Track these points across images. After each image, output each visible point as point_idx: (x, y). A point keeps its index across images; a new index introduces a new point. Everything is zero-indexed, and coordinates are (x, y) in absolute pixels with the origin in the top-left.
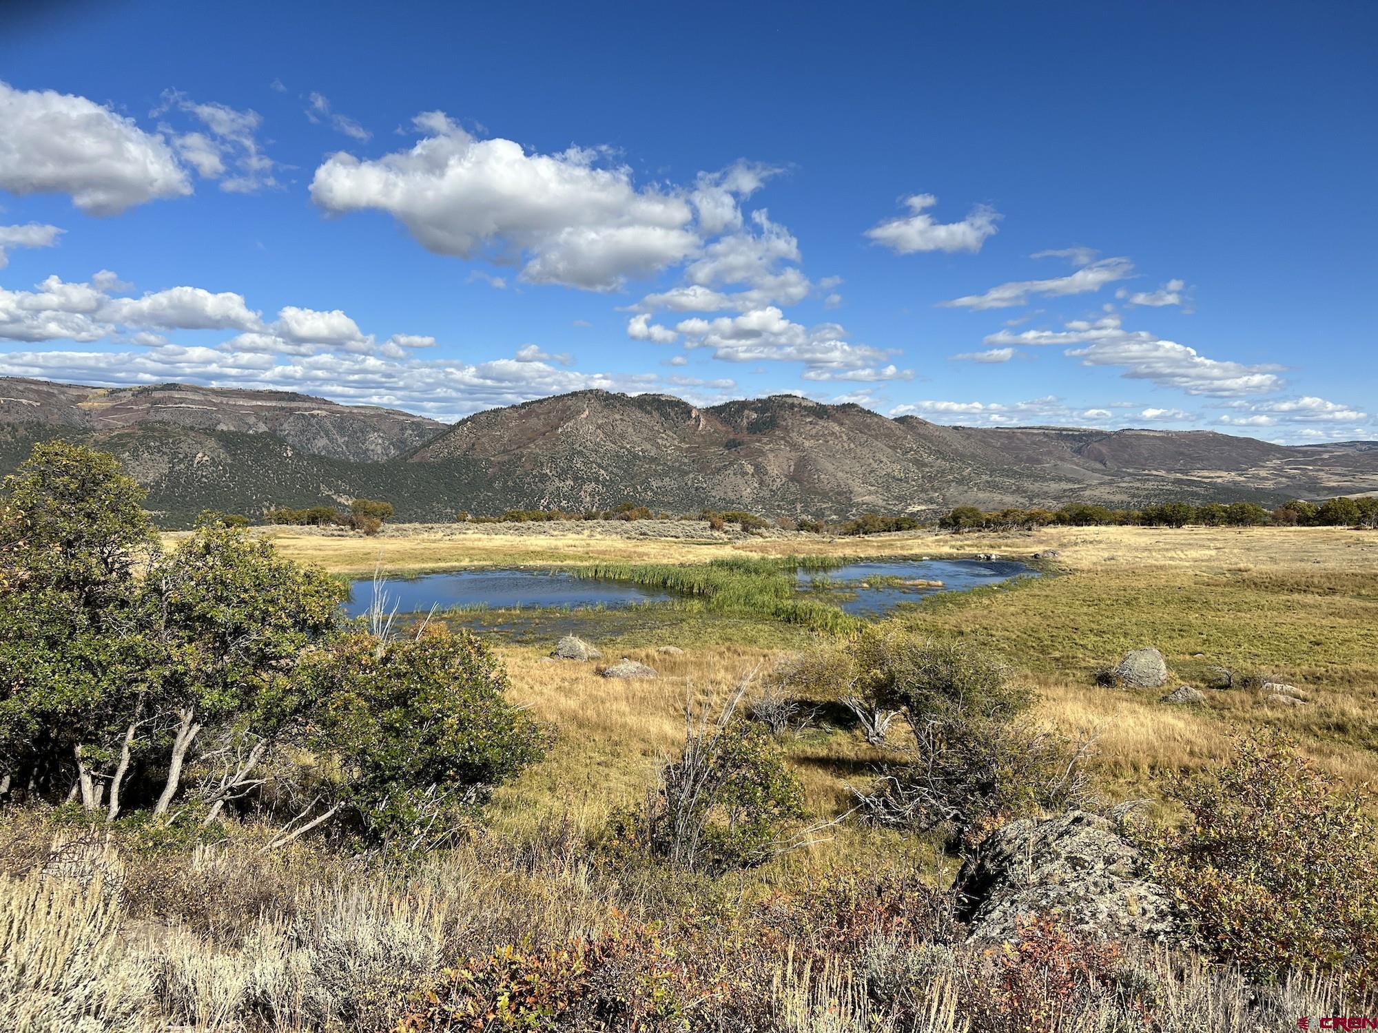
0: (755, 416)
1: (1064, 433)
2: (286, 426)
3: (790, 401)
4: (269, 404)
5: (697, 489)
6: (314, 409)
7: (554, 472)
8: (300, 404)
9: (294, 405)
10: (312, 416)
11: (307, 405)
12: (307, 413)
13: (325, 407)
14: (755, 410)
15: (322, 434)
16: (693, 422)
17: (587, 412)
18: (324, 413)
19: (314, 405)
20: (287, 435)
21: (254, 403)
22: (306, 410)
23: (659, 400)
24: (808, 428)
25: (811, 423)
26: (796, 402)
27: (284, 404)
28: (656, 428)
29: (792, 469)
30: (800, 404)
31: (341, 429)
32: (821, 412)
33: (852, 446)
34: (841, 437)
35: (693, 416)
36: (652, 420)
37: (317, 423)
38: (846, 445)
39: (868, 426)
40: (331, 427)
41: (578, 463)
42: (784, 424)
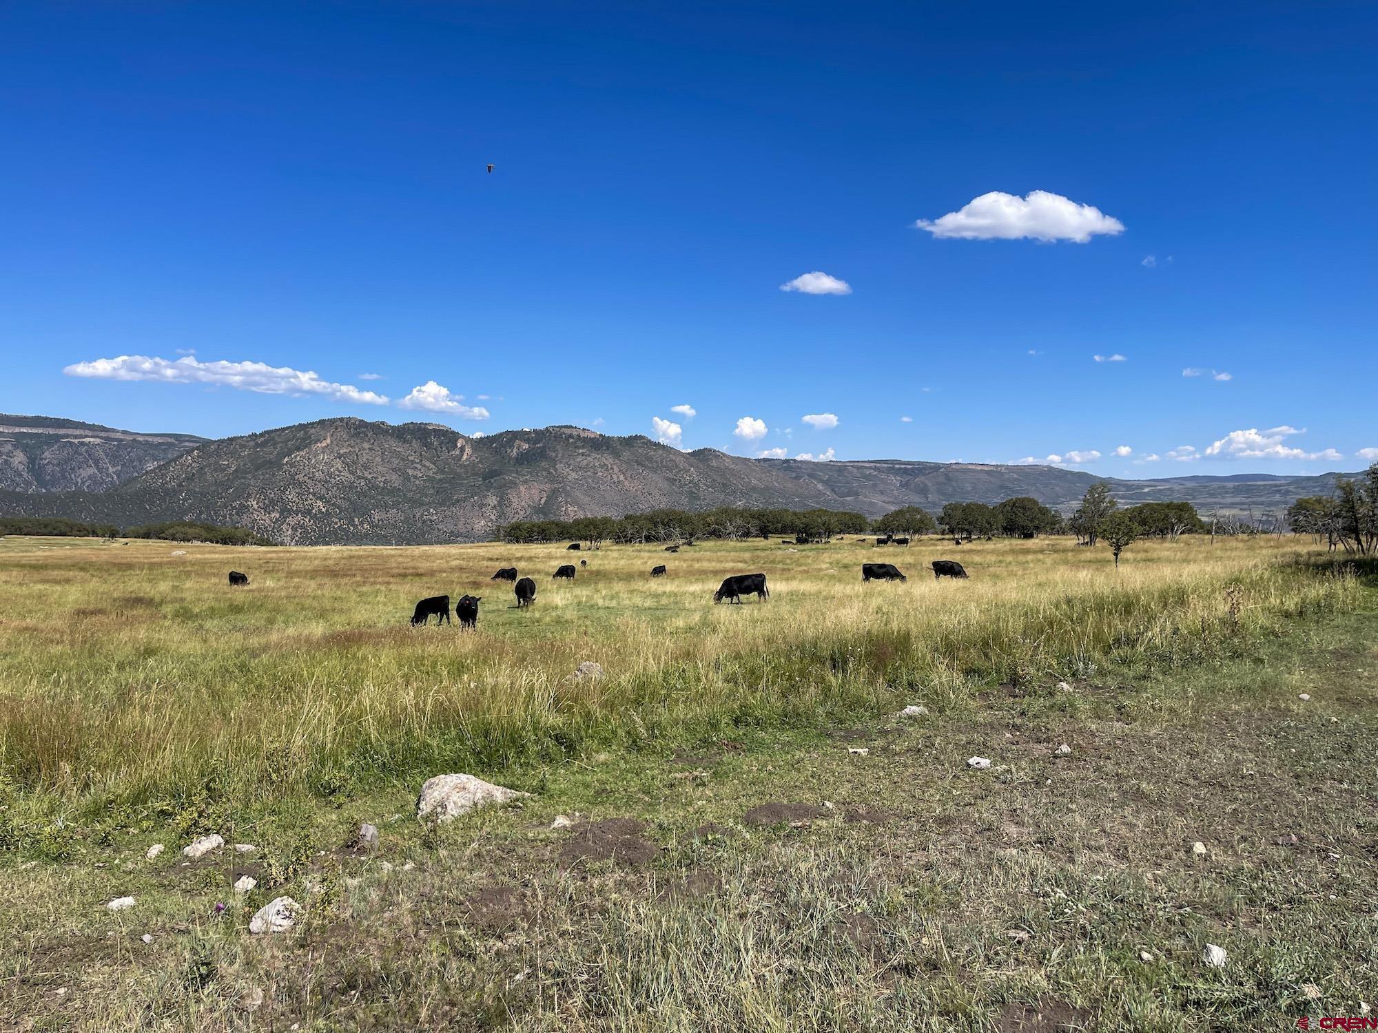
0: (527, 446)
1: (897, 466)
2: (47, 454)
3: (568, 431)
4: (34, 431)
5: (424, 522)
6: (87, 436)
7: (261, 504)
8: (70, 431)
9: (62, 432)
10: (82, 444)
11: (78, 432)
12: (76, 441)
13: (103, 434)
14: (527, 441)
15: (91, 462)
16: (458, 452)
17: (328, 441)
18: (98, 441)
19: (87, 432)
20: (47, 464)
21: (17, 430)
22: (76, 437)
23: (425, 429)
24: (579, 460)
25: (583, 454)
26: (575, 433)
27: (51, 431)
28: (411, 458)
29: (543, 502)
30: (579, 436)
31: (114, 457)
32: (601, 444)
33: (622, 478)
34: (612, 468)
35: (459, 445)
36: (410, 451)
37: (87, 452)
38: (615, 477)
39: (650, 459)
40: (103, 456)
41: (291, 495)
42: (554, 454)
